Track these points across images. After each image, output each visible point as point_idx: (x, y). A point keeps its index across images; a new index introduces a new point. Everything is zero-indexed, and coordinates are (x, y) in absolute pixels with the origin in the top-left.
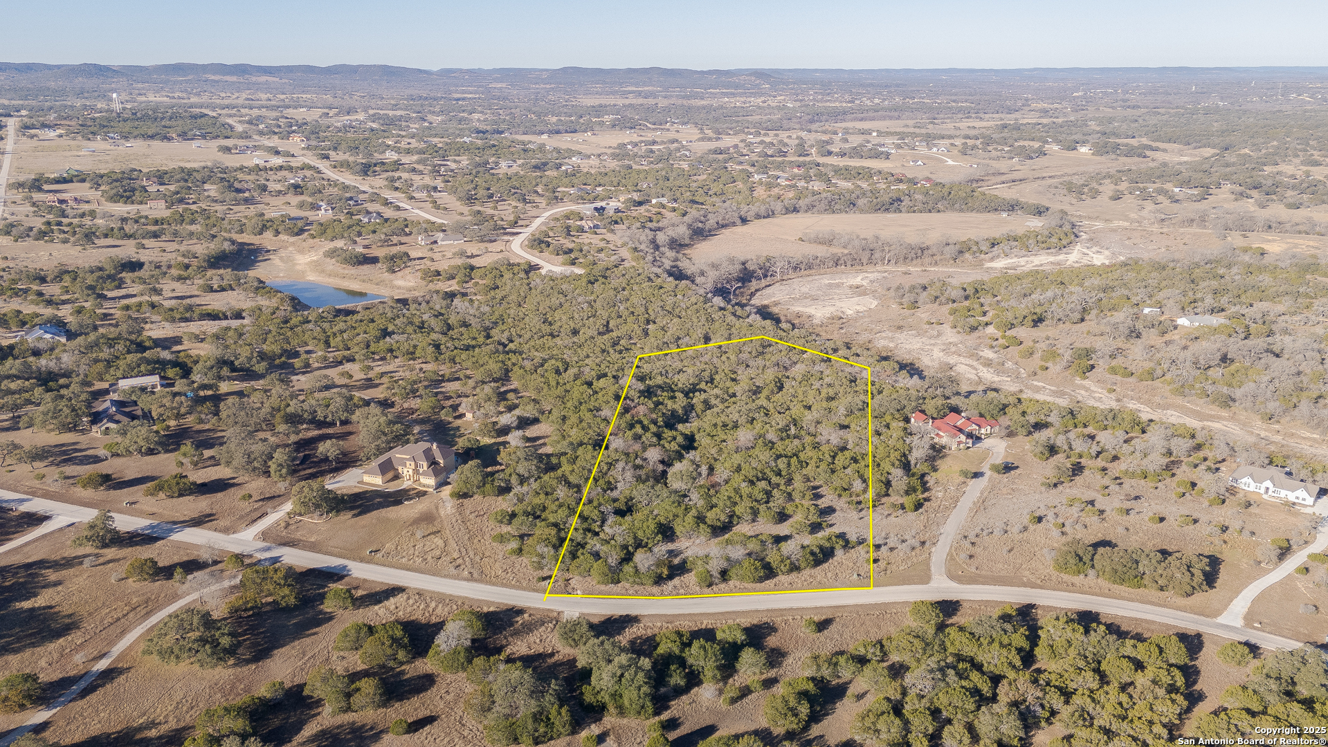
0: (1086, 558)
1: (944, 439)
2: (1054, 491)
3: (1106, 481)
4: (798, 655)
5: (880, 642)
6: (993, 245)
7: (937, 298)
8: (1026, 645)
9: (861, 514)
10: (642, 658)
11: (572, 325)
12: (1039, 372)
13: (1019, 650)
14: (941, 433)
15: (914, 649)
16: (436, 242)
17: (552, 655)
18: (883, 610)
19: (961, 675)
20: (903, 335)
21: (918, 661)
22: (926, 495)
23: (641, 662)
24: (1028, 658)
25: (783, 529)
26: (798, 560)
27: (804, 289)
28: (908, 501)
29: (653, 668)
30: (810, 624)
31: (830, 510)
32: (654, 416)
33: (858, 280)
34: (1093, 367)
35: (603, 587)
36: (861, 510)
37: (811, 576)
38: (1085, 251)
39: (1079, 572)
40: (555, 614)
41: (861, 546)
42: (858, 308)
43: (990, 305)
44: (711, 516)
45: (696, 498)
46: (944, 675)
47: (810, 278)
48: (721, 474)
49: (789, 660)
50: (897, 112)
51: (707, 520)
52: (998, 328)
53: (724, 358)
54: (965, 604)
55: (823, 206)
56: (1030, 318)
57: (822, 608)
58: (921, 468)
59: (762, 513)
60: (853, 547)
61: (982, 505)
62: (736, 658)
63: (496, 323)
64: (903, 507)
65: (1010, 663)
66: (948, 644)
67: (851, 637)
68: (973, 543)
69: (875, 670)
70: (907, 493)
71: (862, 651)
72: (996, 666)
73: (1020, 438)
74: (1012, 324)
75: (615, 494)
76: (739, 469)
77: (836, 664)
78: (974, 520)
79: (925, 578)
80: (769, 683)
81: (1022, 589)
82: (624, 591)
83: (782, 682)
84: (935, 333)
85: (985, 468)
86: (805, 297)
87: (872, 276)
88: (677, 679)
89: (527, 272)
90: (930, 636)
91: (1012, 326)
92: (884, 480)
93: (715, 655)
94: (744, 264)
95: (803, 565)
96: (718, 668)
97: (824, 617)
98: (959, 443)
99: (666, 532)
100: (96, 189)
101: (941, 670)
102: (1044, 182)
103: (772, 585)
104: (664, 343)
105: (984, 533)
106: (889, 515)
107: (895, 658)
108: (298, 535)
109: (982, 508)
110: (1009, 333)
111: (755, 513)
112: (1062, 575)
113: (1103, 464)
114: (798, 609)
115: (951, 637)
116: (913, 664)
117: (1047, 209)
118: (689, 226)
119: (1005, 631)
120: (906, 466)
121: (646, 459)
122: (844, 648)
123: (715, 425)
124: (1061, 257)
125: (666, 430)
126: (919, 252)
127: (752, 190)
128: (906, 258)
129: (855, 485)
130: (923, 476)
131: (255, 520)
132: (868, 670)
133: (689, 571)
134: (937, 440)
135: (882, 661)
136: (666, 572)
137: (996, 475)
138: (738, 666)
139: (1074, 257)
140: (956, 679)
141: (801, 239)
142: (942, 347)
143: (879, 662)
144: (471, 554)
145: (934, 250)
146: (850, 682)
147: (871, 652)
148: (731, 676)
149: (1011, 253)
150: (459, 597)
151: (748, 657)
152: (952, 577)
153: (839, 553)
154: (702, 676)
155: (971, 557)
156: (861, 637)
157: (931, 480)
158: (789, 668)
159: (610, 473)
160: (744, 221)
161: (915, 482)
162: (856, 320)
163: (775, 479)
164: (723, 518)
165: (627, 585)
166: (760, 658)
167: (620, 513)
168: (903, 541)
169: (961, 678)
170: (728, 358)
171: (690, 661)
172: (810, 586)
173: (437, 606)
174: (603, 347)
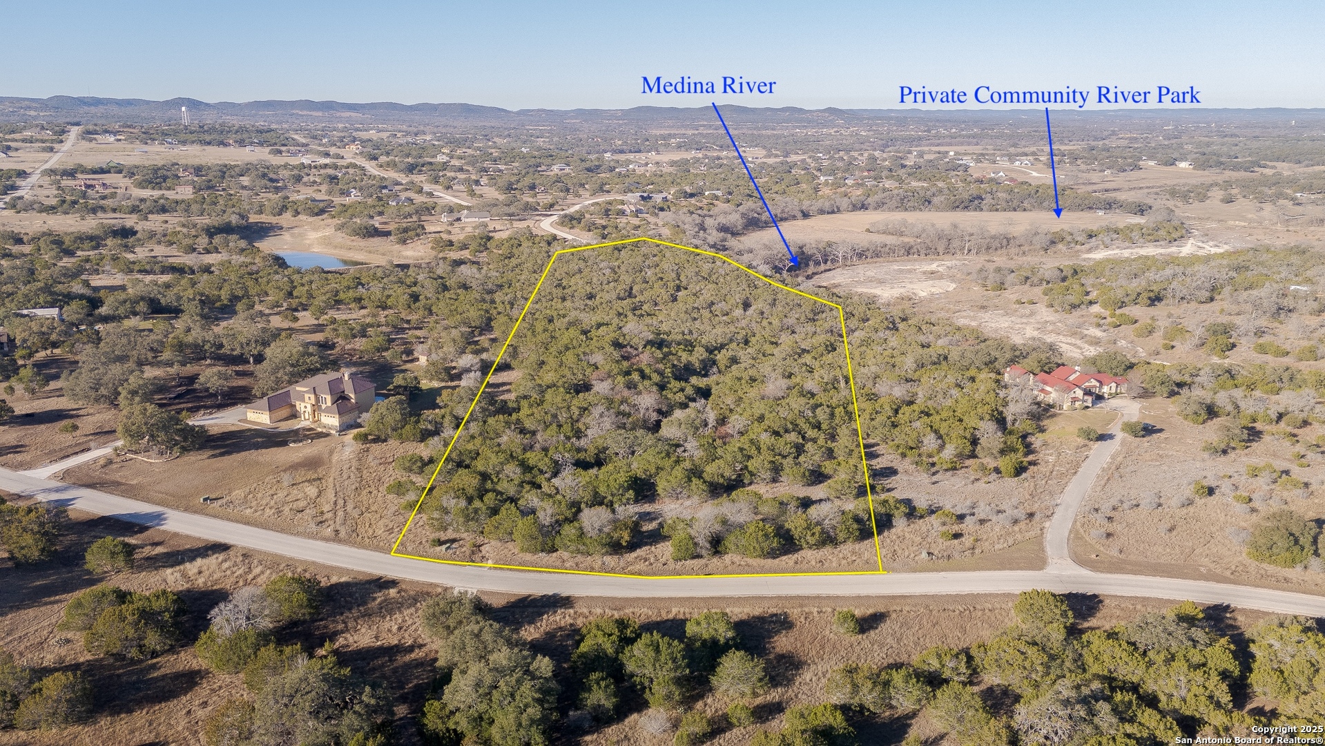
0: (1306, 541)
1: (1052, 395)
2: (1223, 458)
3: (1300, 449)
4: (821, 668)
5: (966, 651)
6: (1091, 236)
7: (1027, 278)
8: (1234, 668)
9: (935, 478)
10: (539, 657)
11: (589, 289)
12: (1163, 351)
13: (1224, 675)
14: (1048, 389)
15: (1027, 664)
16: (459, 219)
17: (411, 649)
18: (970, 604)
19: (1123, 715)
20: (988, 315)
21: (1036, 685)
22: (1031, 458)
23: (535, 665)
24: (1240, 690)
25: (817, 492)
26: (834, 528)
27: (870, 273)
28: (1005, 463)
29: (556, 674)
30: (845, 619)
31: (891, 472)
32: (661, 366)
33: (934, 267)
34: (1234, 346)
35: (528, 557)
36: (934, 474)
37: (853, 553)
38: (1200, 244)
39: (1293, 561)
40: (440, 590)
41: (934, 516)
42: (933, 290)
43: (1093, 286)
44: (711, 470)
45: (694, 450)
46: (1092, 713)
47: (878, 265)
48: (736, 422)
49: (807, 675)
50: (976, 139)
51: (705, 475)
52: (1105, 307)
53: (765, 323)
54: (1107, 602)
55: (894, 203)
56: (1145, 295)
57: (868, 597)
58: (1023, 425)
59: (787, 470)
60: (921, 517)
61: (1115, 472)
62: (712, 667)
63: (500, 287)
64: (997, 470)
65: (1211, 697)
66: (1089, 659)
67: (916, 644)
68: (1109, 518)
69: (957, 697)
70: (1002, 452)
71: (935, 664)
72: (1184, 700)
73: (1158, 399)
74: (1123, 302)
75: (583, 443)
76: (761, 419)
77: (887, 684)
78: (1106, 489)
79: (1038, 562)
80: (764, 713)
81: (1202, 583)
82: (558, 563)
83: (788, 712)
84: (1028, 312)
85: (1115, 429)
86: (870, 280)
87: (949, 263)
88: (599, 696)
89: (549, 244)
90: (1056, 645)
91: (1123, 305)
92: (968, 436)
93: (674, 660)
94: (801, 248)
95: (841, 536)
96: (678, 681)
97: (871, 611)
98: (1074, 400)
99: (643, 489)
100: (130, 177)
101: (1084, 701)
102: (1141, 191)
103: (791, 563)
104: (694, 308)
105: (1126, 506)
106: (977, 480)
107: (992, 678)
108: (117, 477)
109: (1116, 475)
110: (1118, 312)
111: (776, 470)
112: (1264, 565)
113: (1289, 429)
114: (828, 598)
115: (1094, 647)
116: (1028, 691)
117: (1150, 207)
118: (743, 215)
119: (1195, 643)
120: (1001, 421)
121: (635, 405)
122: (904, 658)
123: (739, 379)
124: (1173, 250)
125: (672, 381)
126: (1006, 241)
127: (816, 190)
128: (988, 248)
129: (926, 441)
130: (1024, 437)
131: (68, 456)
132: (944, 694)
133: (666, 538)
134: (1041, 397)
135: (971, 683)
136: (626, 537)
137: (1130, 438)
138: (714, 680)
139: (1187, 249)
140: (1114, 720)
141: (868, 230)
142: (1036, 326)
143: (964, 684)
144: (350, 507)
145: (1022, 241)
146: (914, 714)
147: (950, 667)
148: (701, 696)
149: (1112, 245)
150: (301, 562)
151: (733, 665)
152: (1081, 561)
153: (900, 523)
154: (647, 695)
155: (1109, 535)
156: (932, 644)
157: (1037, 441)
158: (805, 688)
159: (583, 420)
160: (806, 215)
161: (1012, 440)
162: (931, 301)
163: (811, 433)
164: (728, 473)
165: (566, 555)
166: (756, 668)
167: (583, 465)
168: (999, 512)
169: (1122, 720)
170: (770, 323)
171: (630, 667)
172: (851, 566)
173: (262, 572)
174: (621, 311)
